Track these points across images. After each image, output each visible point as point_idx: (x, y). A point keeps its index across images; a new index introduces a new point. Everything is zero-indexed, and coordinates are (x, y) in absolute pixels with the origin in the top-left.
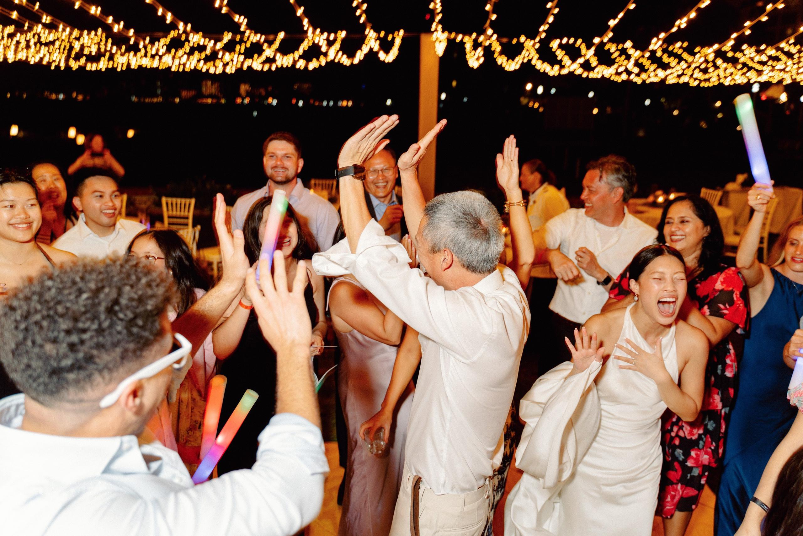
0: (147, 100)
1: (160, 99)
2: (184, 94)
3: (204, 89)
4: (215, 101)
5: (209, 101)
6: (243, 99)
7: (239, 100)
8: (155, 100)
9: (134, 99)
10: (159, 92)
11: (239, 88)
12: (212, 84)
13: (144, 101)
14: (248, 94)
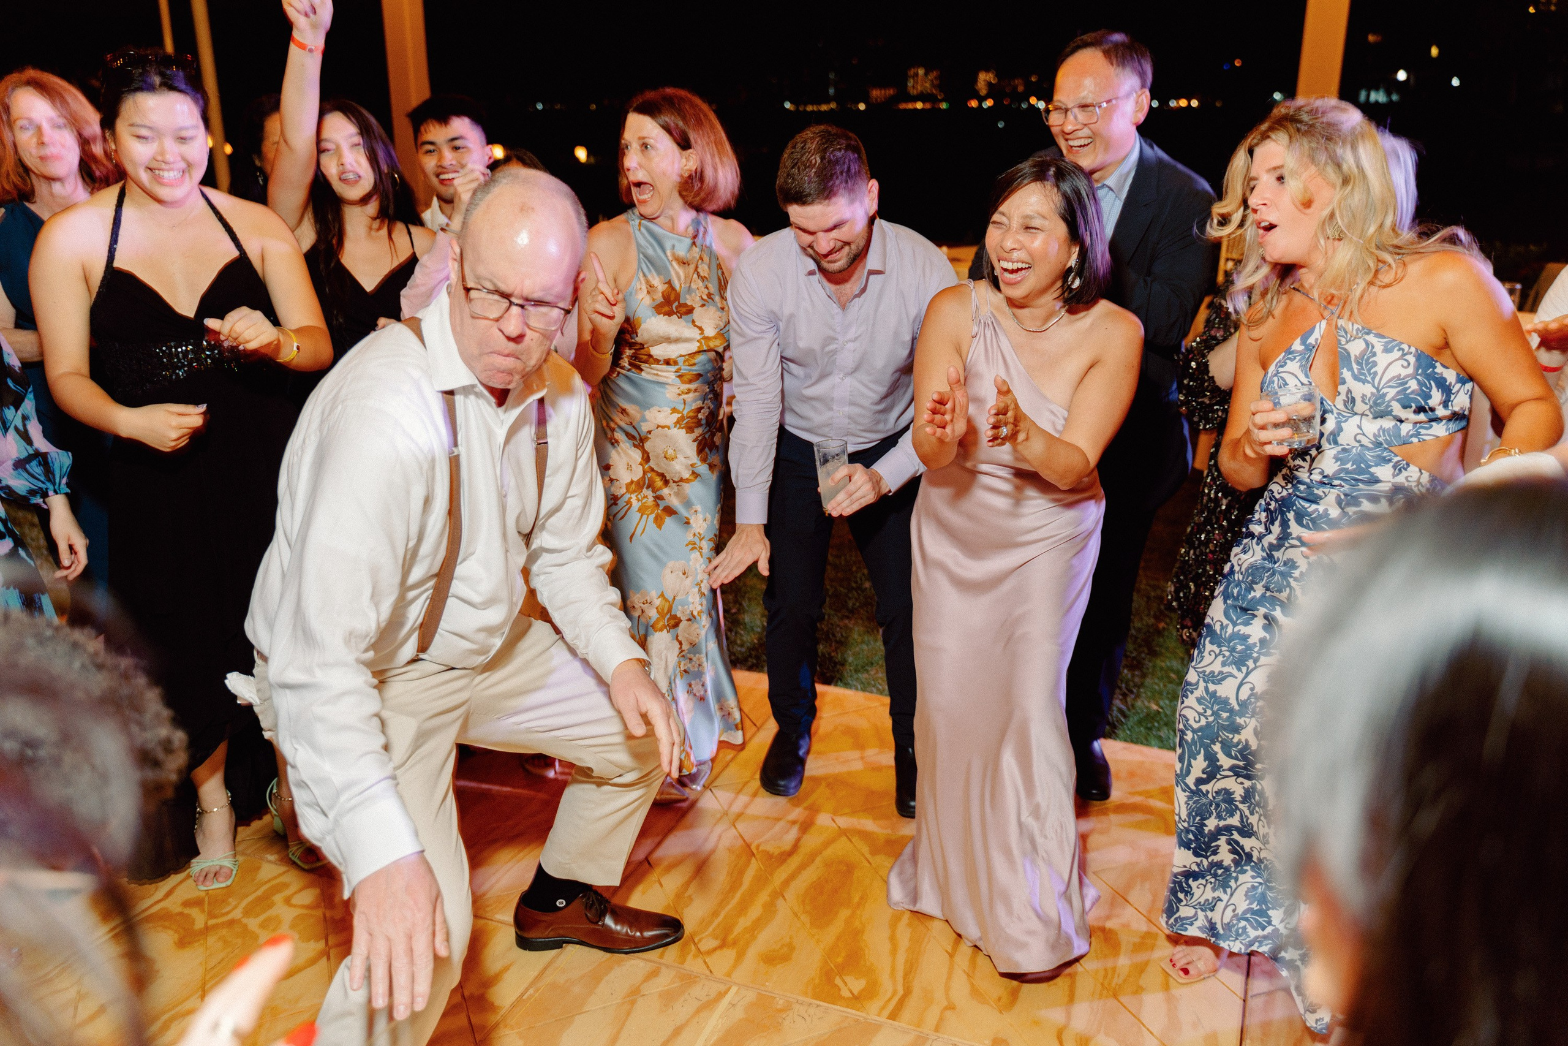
0: (810, 108)
1: (833, 105)
2: (876, 93)
3: (910, 83)
4: (928, 106)
5: (919, 105)
6: (981, 99)
7: (974, 104)
8: (824, 108)
9: (788, 105)
10: (831, 91)
11: (975, 80)
12: (926, 74)
13: (805, 110)
14: (993, 91)
